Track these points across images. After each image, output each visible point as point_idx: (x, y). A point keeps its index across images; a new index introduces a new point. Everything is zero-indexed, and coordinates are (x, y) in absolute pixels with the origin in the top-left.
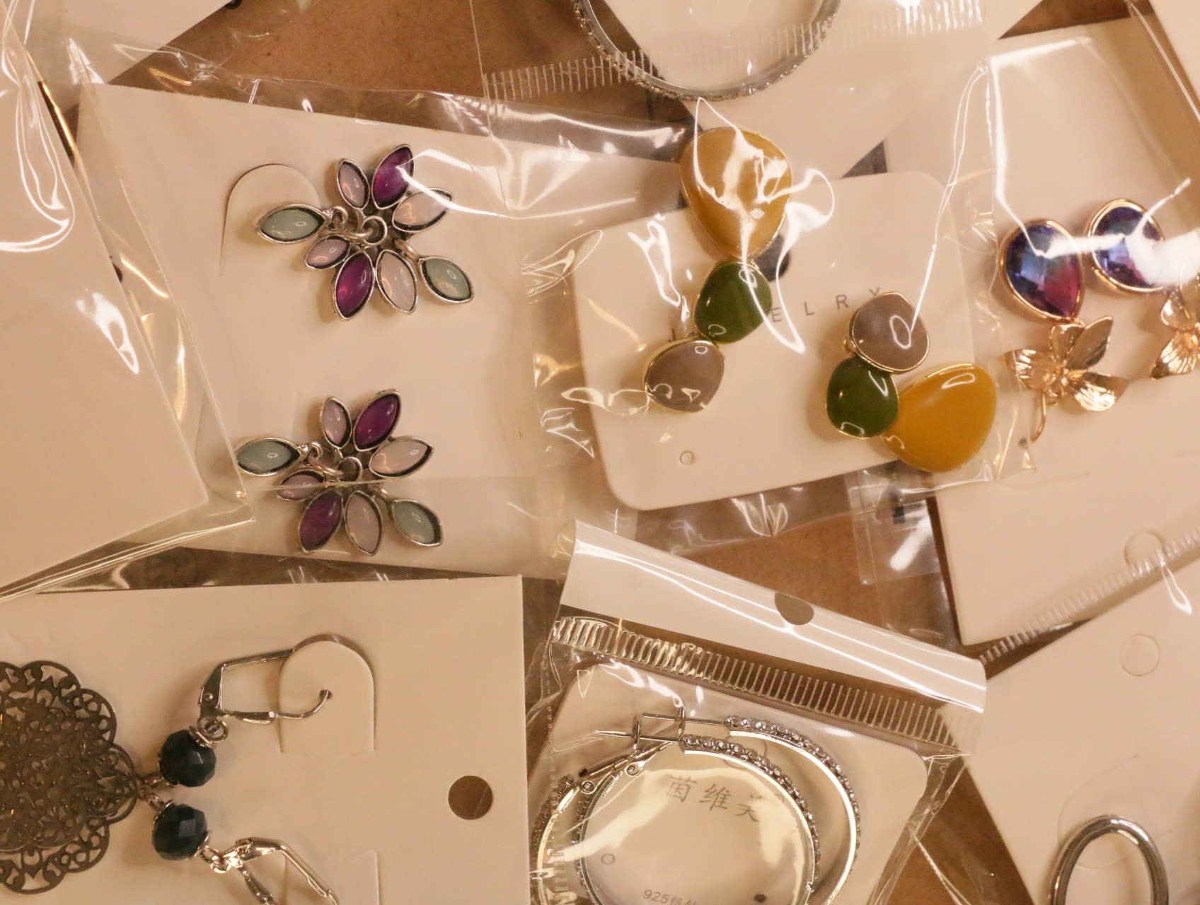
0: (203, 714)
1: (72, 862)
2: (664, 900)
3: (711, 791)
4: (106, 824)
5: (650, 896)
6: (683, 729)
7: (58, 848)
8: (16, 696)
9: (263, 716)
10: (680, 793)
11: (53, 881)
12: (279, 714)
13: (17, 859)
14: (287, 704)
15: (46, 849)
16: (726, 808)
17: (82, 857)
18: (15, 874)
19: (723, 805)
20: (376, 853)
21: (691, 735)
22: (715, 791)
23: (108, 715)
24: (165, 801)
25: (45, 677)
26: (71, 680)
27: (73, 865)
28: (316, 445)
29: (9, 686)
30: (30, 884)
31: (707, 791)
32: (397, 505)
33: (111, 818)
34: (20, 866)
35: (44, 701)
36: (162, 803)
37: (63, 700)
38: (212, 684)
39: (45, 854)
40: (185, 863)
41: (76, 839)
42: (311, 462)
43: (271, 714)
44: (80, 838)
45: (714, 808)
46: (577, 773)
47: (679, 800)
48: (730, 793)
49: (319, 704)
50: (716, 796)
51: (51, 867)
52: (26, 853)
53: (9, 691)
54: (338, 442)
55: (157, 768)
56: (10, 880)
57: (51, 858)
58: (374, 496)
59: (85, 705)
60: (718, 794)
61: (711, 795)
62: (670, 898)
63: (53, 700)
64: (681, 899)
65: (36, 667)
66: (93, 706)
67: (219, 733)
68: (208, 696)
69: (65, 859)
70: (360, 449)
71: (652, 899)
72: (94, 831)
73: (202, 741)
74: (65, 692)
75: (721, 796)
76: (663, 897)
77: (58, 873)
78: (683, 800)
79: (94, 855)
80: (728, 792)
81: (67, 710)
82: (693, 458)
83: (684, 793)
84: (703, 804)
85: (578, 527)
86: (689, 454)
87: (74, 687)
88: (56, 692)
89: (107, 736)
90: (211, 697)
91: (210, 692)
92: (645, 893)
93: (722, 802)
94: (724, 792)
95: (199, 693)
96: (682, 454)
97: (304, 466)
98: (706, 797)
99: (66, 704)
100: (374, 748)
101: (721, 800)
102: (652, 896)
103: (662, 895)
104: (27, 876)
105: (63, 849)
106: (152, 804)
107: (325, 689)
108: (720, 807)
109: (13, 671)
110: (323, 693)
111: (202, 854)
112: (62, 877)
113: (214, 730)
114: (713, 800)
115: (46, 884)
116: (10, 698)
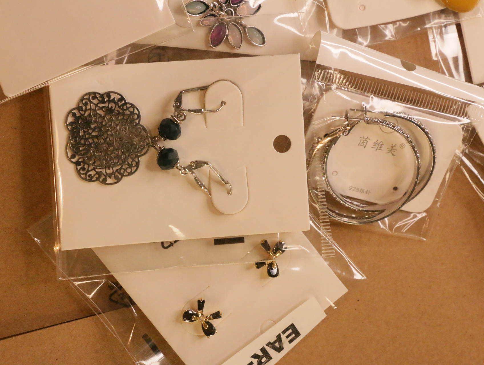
0: (175, 111)
1: (125, 172)
2: (357, 190)
3: (376, 143)
4: (138, 157)
5: (351, 189)
6: (366, 115)
7: (120, 166)
8: (101, 105)
9: (199, 111)
10: (364, 144)
11: (118, 180)
12: (206, 110)
13: (104, 171)
14: (209, 106)
15: (115, 167)
16: (382, 150)
17: (129, 170)
18: (103, 177)
19: (381, 149)
20: (245, 168)
21: (369, 117)
22: (378, 143)
23: (137, 113)
24: (161, 147)
25: (112, 98)
26: (122, 98)
27: (126, 173)
28: (216, 4)
29: (98, 102)
30: (109, 181)
31: (374, 143)
32: (248, 28)
33: (140, 154)
34: (105, 174)
35: (112, 107)
36: (160, 148)
37: (119, 107)
38: (179, 99)
39: (115, 169)
40: (171, 171)
41: (127, 163)
42: (214, 10)
43: (203, 110)
44: (128, 163)
45: (377, 150)
46: (323, 136)
47: (363, 147)
48: (384, 144)
49: (221, 107)
50: (378, 145)
51: (117, 174)
52: (107, 169)
53: (98, 103)
54: (224, 3)
55: (158, 134)
56: (101, 179)
57: (117, 171)
58: (239, 25)
59: (128, 109)
60: (379, 144)
61: (376, 145)
62: (360, 189)
63: (116, 107)
64: (364, 190)
65: (108, 94)
66: (131, 109)
67: (182, 118)
68: (177, 104)
69: (122, 171)
70: (233, 5)
71: (353, 190)
72: (133, 160)
73: (176, 121)
74: (120, 104)
75: (380, 145)
76: (357, 189)
77: (120, 177)
78: (365, 147)
79: (134, 169)
80: (383, 143)
81: (121, 111)
82: (365, 8)
83: (365, 144)
84: (373, 148)
85: (322, 34)
86: (363, 6)
87: (123, 102)
88: (116, 104)
89: (137, 121)
90: (178, 104)
91: (178, 102)
92: (350, 187)
93: (381, 148)
94: (381, 143)
95: (173, 103)
96: (360, 7)
97: (211, 12)
98: (374, 145)
99: (121, 109)
100: (243, 125)
101: (380, 147)
102: (353, 189)
103: (356, 188)
104: (108, 178)
105: (122, 167)
106: (156, 149)
107: (223, 101)
108: (380, 149)
109: (99, 95)
110: (222, 103)
111: (177, 167)
112: (122, 178)
113: (180, 116)
114: (377, 146)
115: (116, 181)
116: (99, 107)
